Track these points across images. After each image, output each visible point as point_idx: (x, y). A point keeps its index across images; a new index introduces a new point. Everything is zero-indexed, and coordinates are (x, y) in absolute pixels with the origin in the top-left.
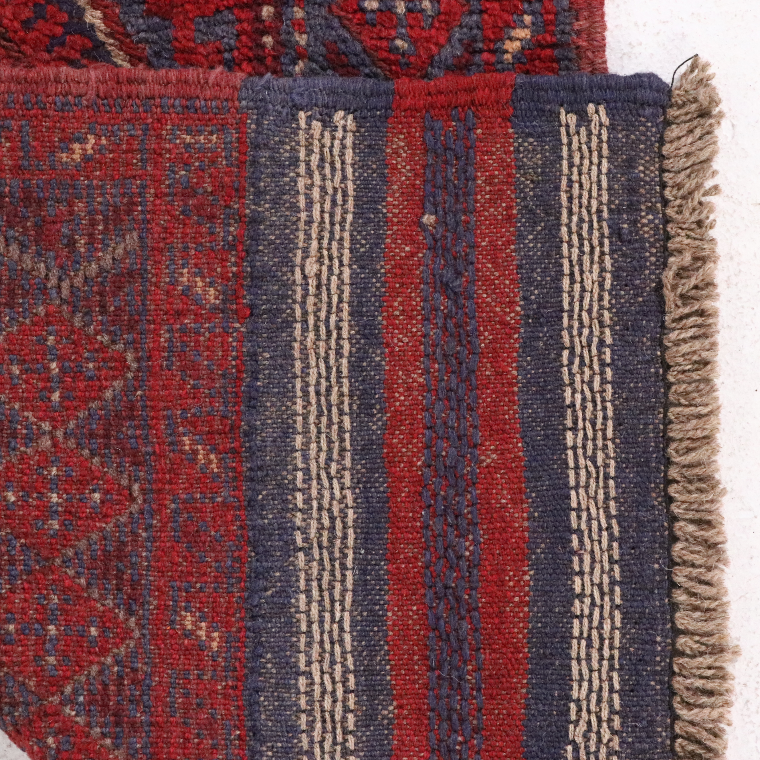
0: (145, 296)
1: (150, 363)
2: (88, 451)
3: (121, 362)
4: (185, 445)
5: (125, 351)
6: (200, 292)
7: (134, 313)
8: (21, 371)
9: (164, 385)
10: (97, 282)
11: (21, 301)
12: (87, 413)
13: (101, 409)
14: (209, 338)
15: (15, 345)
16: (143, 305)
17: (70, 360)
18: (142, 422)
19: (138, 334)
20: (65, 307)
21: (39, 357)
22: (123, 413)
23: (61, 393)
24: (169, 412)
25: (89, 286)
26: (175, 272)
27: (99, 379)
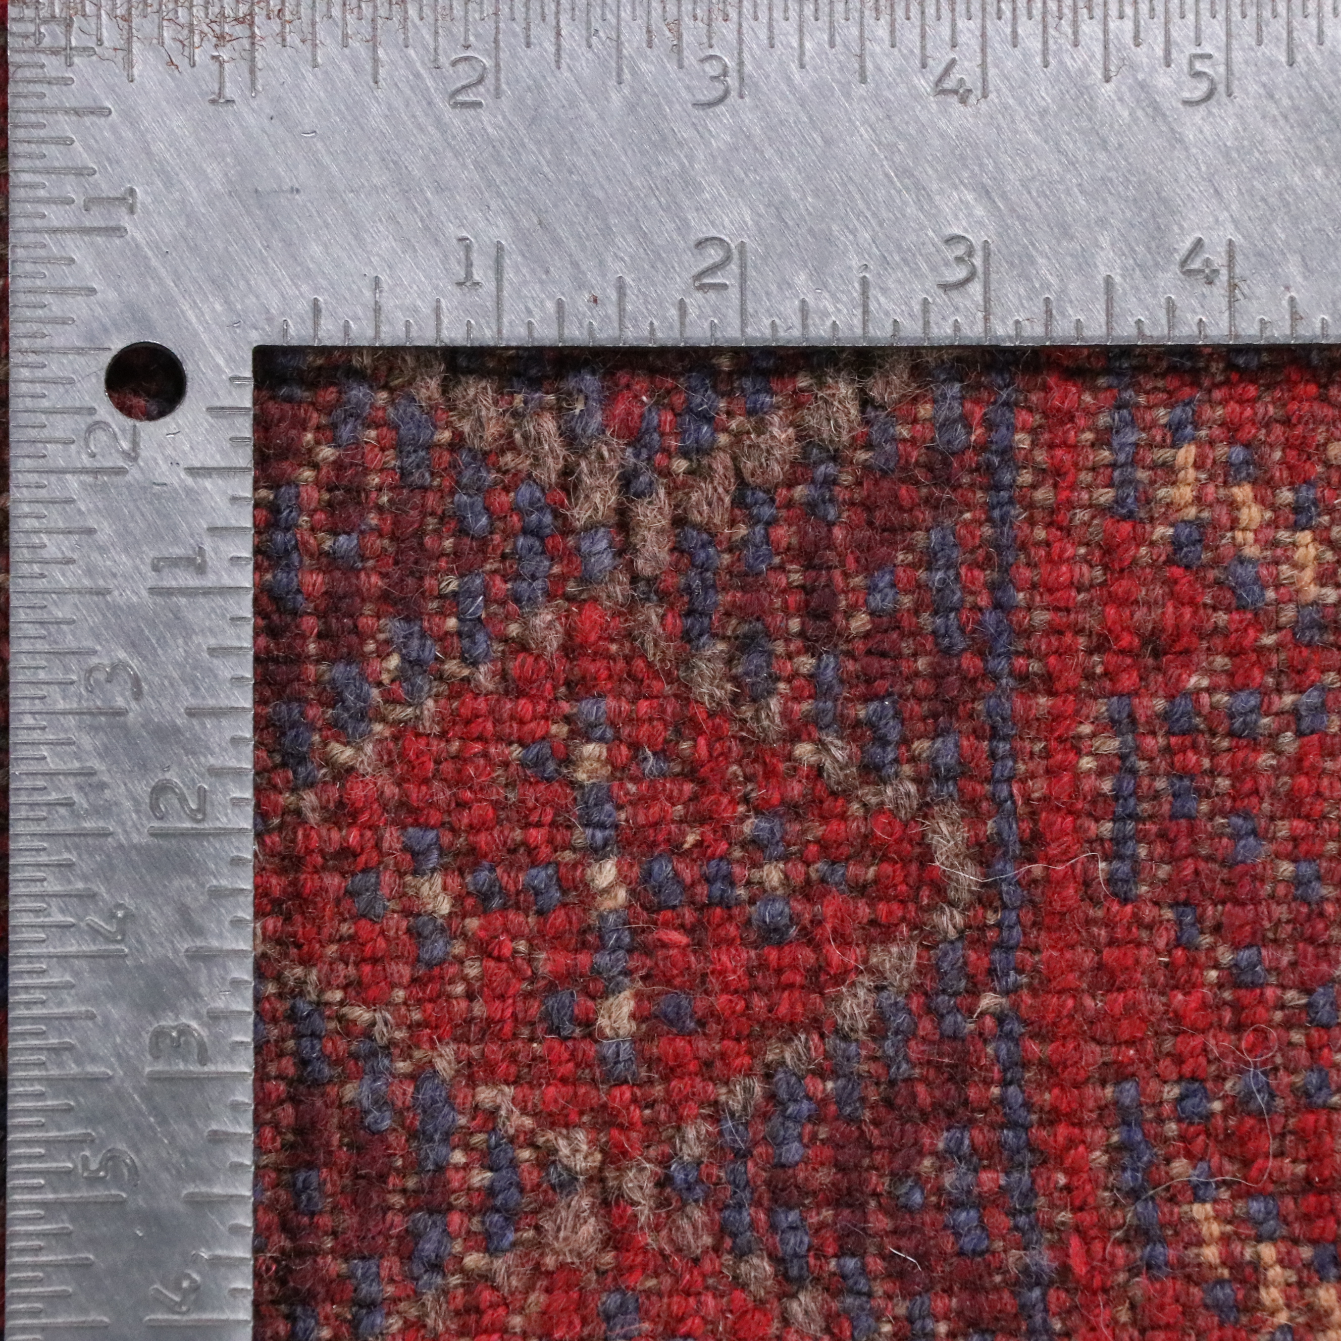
0: (1005, 569)
1: (1037, 869)
2: (767, 1267)
3: (905, 862)
4: (1200, 1242)
5: (924, 810)
6: (1252, 551)
7: (960, 643)
8: (458, 899)
9: (1100, 966)
10: (789, 504)
11: (452, 584)
12: (758, 1088)
13: (821, 1074)
14: (1299, 759)
15: (426, 781)
16: (997, 606)
17: (675, 849)
18: (1008, 1134)
19: (977, 734)
20: (652, 613)
21: (537, 835)
22: (921, 1089)
23: (639, 996)
24: (1129, 1087)
25: (753, 521)
26: (1134, 462)
27: (809, 938)
